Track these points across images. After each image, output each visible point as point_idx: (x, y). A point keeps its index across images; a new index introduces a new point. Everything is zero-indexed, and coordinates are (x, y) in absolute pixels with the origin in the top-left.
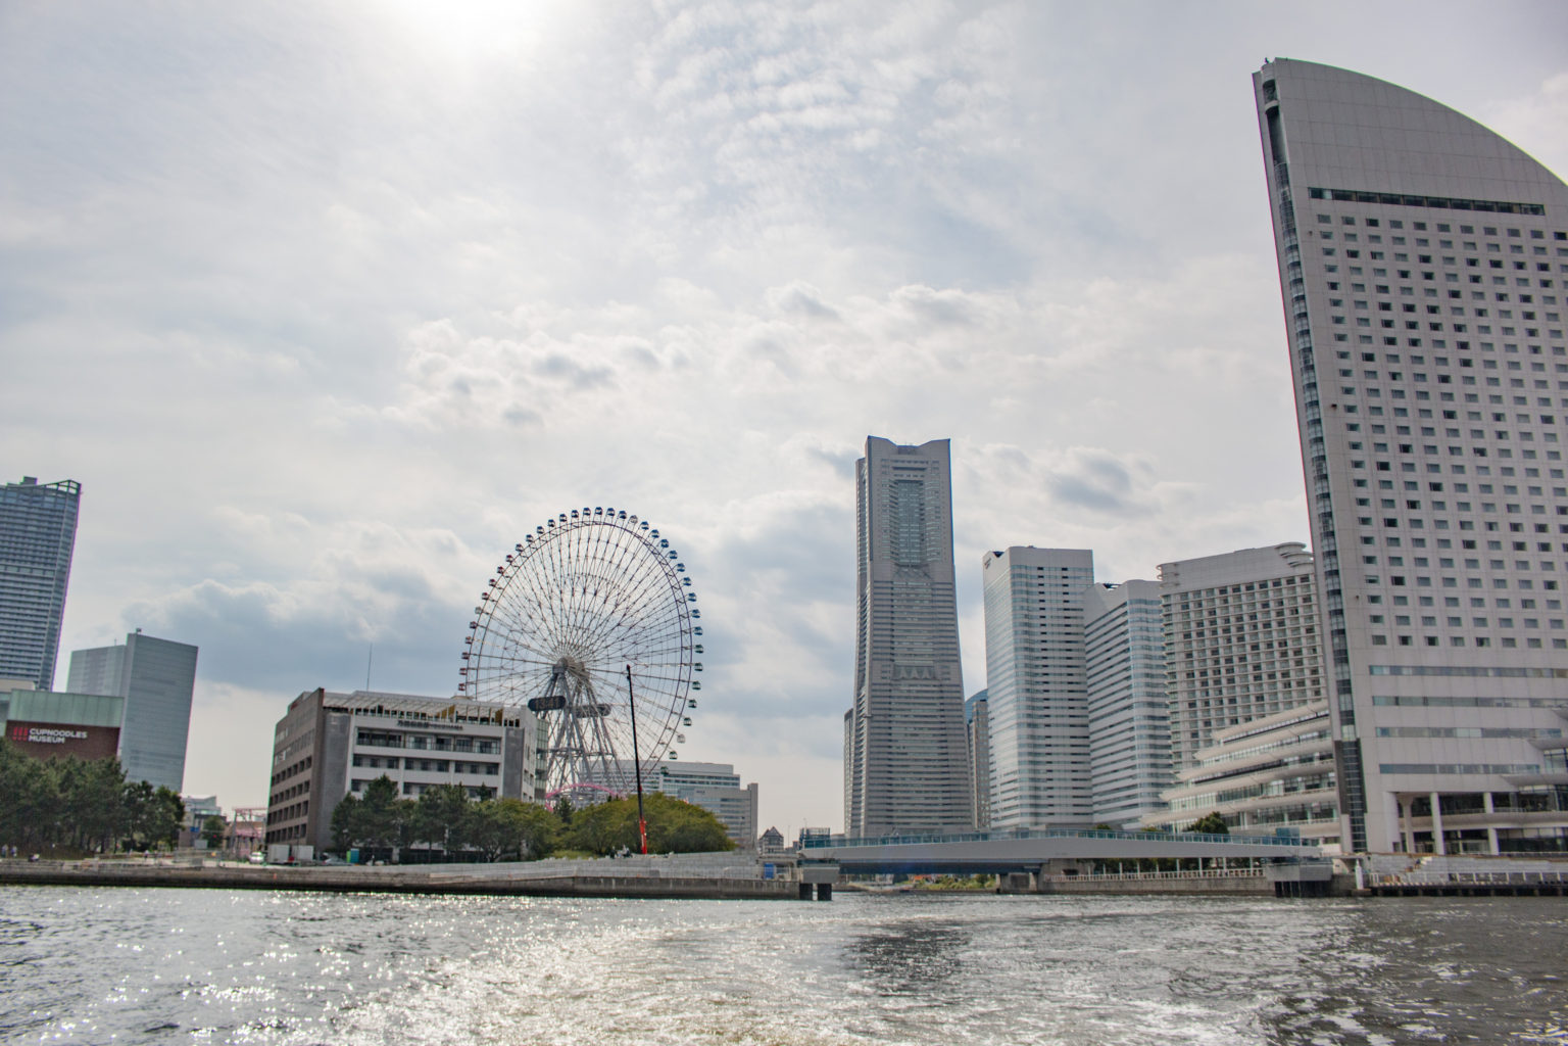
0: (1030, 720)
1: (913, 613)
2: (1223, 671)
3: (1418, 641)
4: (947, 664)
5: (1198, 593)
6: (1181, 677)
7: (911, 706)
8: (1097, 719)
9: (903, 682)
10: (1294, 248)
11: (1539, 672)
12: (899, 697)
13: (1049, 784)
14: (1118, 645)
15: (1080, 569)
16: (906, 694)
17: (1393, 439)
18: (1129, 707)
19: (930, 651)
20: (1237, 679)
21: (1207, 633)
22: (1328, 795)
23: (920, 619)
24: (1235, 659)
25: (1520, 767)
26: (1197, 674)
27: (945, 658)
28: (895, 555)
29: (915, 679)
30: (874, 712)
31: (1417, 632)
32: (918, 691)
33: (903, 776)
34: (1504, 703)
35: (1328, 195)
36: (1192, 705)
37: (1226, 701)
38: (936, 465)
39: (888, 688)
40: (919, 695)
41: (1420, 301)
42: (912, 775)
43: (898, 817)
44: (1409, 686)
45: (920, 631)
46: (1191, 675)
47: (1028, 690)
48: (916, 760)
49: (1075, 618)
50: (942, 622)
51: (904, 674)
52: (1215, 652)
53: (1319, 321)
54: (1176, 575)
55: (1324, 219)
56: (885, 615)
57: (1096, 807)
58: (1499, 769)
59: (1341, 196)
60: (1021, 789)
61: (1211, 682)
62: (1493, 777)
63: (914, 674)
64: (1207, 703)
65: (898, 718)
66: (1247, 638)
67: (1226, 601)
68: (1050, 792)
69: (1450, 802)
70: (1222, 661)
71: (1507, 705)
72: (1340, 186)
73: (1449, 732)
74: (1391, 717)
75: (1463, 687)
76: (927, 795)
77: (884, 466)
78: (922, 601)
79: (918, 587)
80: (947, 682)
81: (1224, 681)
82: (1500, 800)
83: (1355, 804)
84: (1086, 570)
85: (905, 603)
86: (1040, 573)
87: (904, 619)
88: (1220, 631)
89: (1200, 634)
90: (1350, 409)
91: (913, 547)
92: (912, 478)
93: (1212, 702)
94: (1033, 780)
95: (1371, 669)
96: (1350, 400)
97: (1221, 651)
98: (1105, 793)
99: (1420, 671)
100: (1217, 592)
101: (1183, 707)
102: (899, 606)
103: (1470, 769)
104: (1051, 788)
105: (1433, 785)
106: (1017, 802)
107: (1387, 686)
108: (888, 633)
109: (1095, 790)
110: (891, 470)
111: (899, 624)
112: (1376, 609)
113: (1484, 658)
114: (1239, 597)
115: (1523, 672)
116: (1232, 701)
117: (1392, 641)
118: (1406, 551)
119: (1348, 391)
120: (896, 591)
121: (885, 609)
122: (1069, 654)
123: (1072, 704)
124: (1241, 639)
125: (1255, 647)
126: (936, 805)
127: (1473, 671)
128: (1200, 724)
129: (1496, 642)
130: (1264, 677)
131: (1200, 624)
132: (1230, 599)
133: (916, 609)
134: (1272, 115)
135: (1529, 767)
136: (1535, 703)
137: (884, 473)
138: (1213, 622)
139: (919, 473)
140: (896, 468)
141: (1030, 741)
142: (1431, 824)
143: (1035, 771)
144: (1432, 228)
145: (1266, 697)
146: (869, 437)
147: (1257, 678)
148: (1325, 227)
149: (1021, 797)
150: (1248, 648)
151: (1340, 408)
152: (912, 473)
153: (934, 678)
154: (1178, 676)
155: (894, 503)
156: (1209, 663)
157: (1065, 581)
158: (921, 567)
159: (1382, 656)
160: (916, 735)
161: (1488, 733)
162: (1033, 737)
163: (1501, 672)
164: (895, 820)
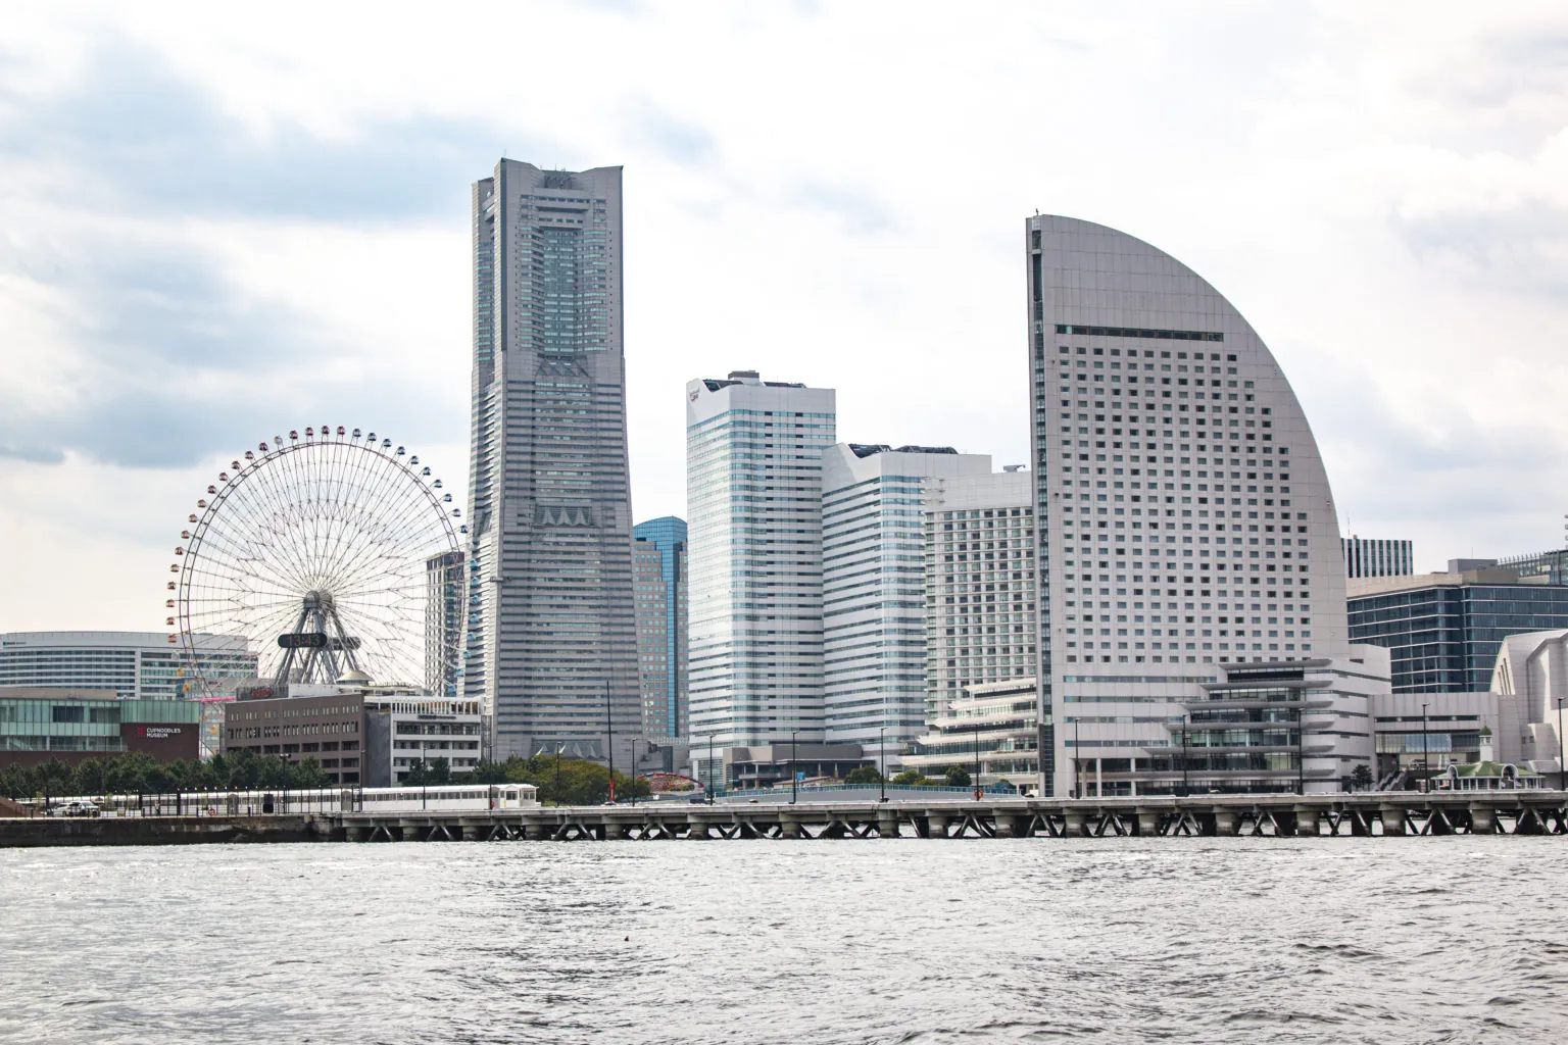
0: (749, 612)
1: (564, 428)
2: (983, 598)
3: (1098, 659)
4: (610, 504)
5: (962, 514)
6: (940, 601)
7: (559, 566)
8: (835, 613)
9: (548, 530)
10: (1041, 371)
11: (1175, 679)
12: (542, 552)
13: (771, 691)
14: (867, 527)
15: (819, 415)
16: (553, 548)
17: (1093, 517)
18: (877, 606)
19: (587, 485)
20: (997, 608)
21: (969, 557)
22: (1035, 754)
23: (572, 438)
24: (997, 587)
25: (1155, 742)
26: (957, 599)
27: (608, 496)
28: (539, 340)
29: (564, 525)
30: (507, 574)
31: (1097, 652)
32: (569, 544)
33: (547, 665)
34: (1150, 700)
35: (1069, 330)
36: (950, 631)
37: (984, 630)
38: (602, 207)
39: (526, 538)
40: (571, 548)
41: (1125, 412)
42: (558, 665)
43: (540, 724)
44: (1089, 689)
45: (572, 456)
46: (950, 600)
47: (748, 573)
48: (565, 642)
49: (810, 478)
50: (605, 443)
51: (549, 518)
52: (977, 577)
53: (1052, 429)
54: (941, 491)
55: (1064, 350)
56: (523, 431)
57: (829, 722)
58: (1142, 743)
59: (1079, 330)
60: (736, 698)
61: (970, 609)
62: (1138, 748)
63: (564, 518)
64: (965, 631)
65: (540, 583)
66: (1010, 565)
67: (991, 524)
68: (772, 702)
69: (1110, 765)
70: (983, 587)
71: (1152, 701)
72: (1078, 323)
73: (1112, 720)
74: (1075, 710)
75: (1123, 689)
76: (580, 692)
77: (523, 207)
78: (575, 411)
79: (571, 390)
80: (611, 531)
81: (984, 609)
82: (1141, 763)
83: (1047, 766)
84: (827, 416)
85: (552, 413)
86: (768, 419)
87: (552, 437)
88: (983, 556)
89: (963, 557)
90: (1068, 496)
91: (565, 330)
92: (565, 225)
93: (970, 630)
94: (752, 686)
95: (1065, 678)
96: (1068, 489)
97: (983, 577)
98: (841, 705)
99: (1096, 679)
100: (982, 514)
101: (940, 633)
102: (544, 419)
103: (1123, 743)
104: (773, 697)
105: (1098, 754)
106: (731, 714)
107: (1073, 689)
108: (528, 458)
109: (829, 700)
110: (534, 211)
111: (542, 445)
112: (1071, 638)
113: (1141, 670)
114: (1005, 522)
115: (1164, 679)
116: (991, 630)
117: (1080, 659)
118: (1096, 598)
119: (1068, 483)
120: (539, 395)
121: (523, 422)
122: (801, 526)
123: (802, 590)
124: (1004, 566)
125: (1017, 575)
126: (593, 706)
127: (1131, 679)
128: (958, 652)
129: (1149, 659)
130: (1025, 607)
131: (963, 547)
132: (995, 523)
133: (567, 423)
134: (1037, 259)
135: (1161, 742)
136: (1170, 699)
137: (525, 217)
138: (976, 546)
139: (578, 217)
140: (541, 209)
141: (750, 638)
142: (1095, 777)
143: (754, 676)
144: (1141, 354)
145: (1025, 628)
146: (503, 160)
147: (1017, 607)
148: (1064, 356)
149: (736, 708)
150: (1010, 575)
151: (1061, 496)
152: (565, 217)
153: (592, 525)
154: (937, 600)
155: (538, 263)
156: (970, 588)
157: (799, 431)
158: (575, 362)
159: (1072, 670)
160: (566, 606)
161: (1137, 720)
162: (752, 632)
163: (1150, 679)
164: (535, 728)
